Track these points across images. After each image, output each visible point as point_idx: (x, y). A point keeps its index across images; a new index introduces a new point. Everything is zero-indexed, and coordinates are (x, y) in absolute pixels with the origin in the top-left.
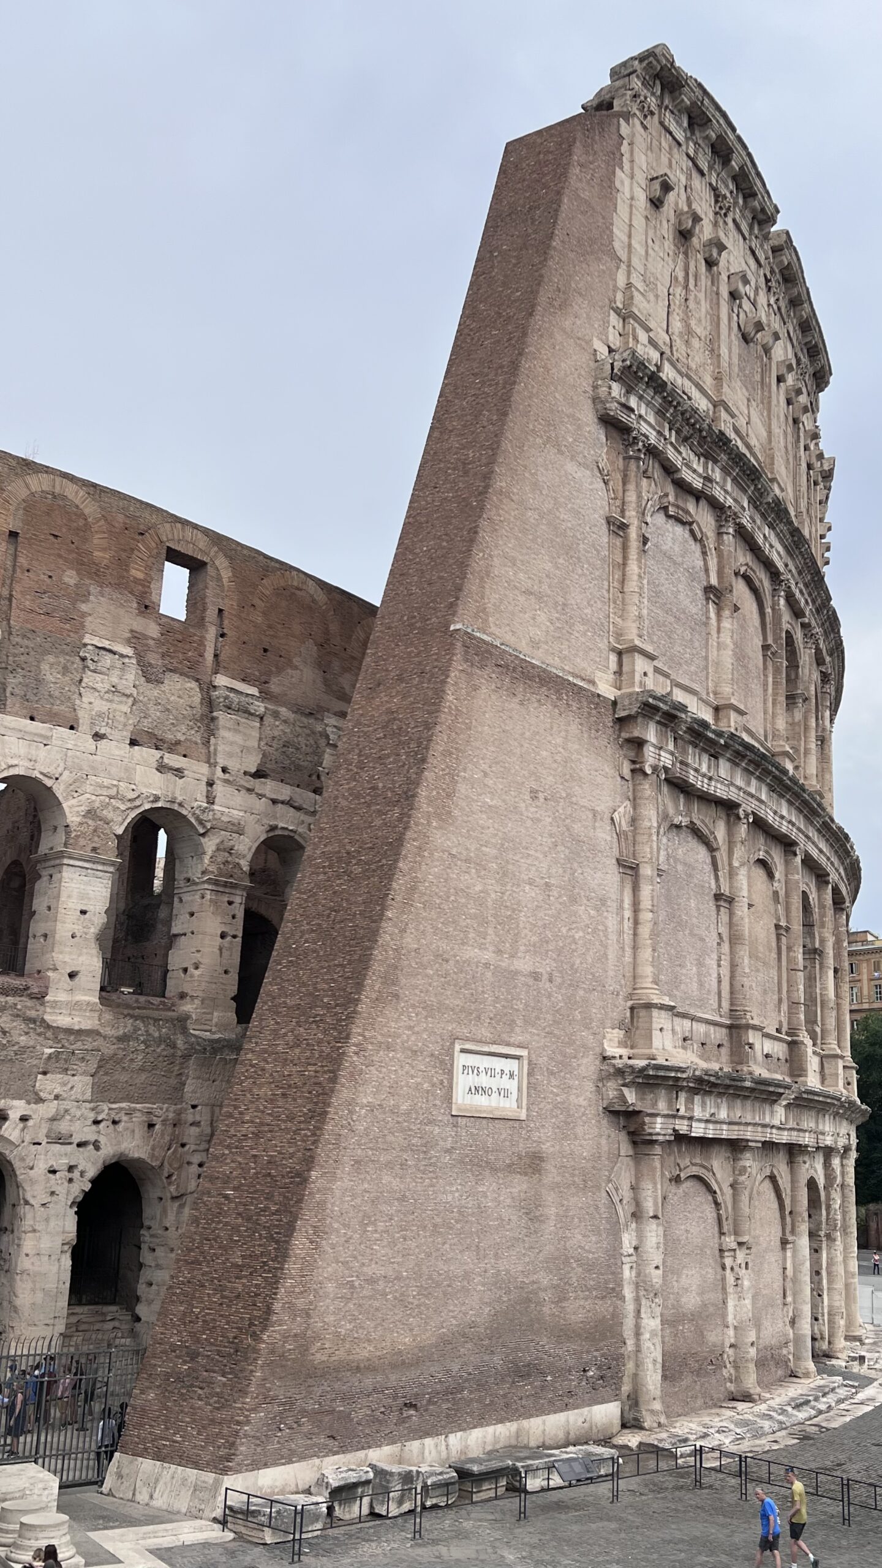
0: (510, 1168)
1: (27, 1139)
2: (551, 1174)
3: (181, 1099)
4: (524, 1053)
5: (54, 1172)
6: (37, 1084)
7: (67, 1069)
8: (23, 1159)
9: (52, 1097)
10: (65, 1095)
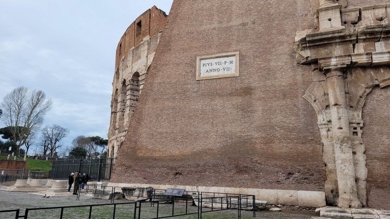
0: (231, 94)
2: (258, 94)
4: (238, 53)
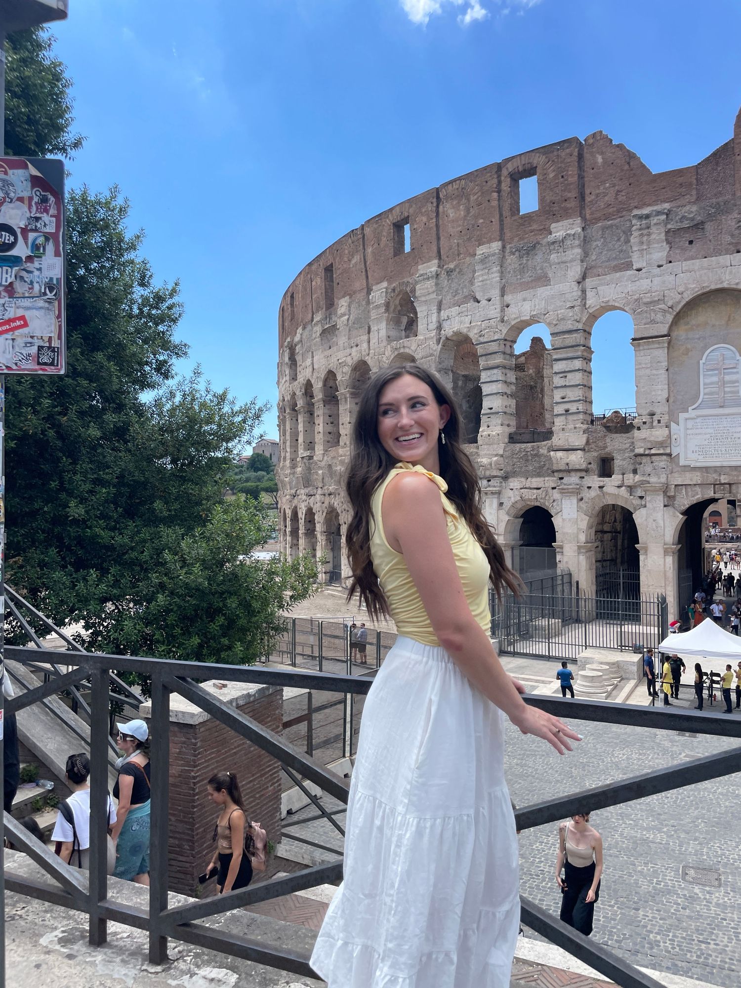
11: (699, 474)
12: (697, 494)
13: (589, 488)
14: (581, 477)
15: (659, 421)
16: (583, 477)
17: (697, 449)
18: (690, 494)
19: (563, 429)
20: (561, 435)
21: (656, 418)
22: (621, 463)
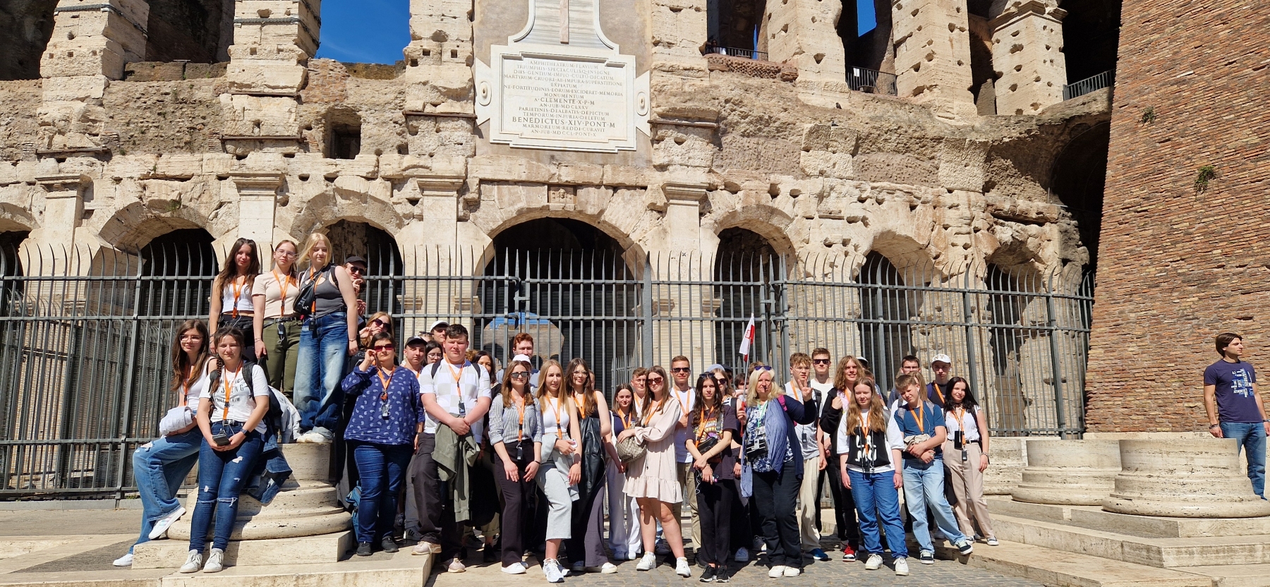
1: (801, 213)
3: (936, 182)
5: (829, 246)
6: (802, 160)
7: (827, 146)
8: (798, 233)
9: (817, 172)
10: (829, 172)
11: (523, 161)
12: (519, 199)
13: (304, 178)
14: (287, 155)
15: (454, 54)
16: (291, 156)
17: (522, 115)
18: (506, 199)
19: (253, 52)
20: (248, 62)
21: (448, 46)
22: (375, 131)
